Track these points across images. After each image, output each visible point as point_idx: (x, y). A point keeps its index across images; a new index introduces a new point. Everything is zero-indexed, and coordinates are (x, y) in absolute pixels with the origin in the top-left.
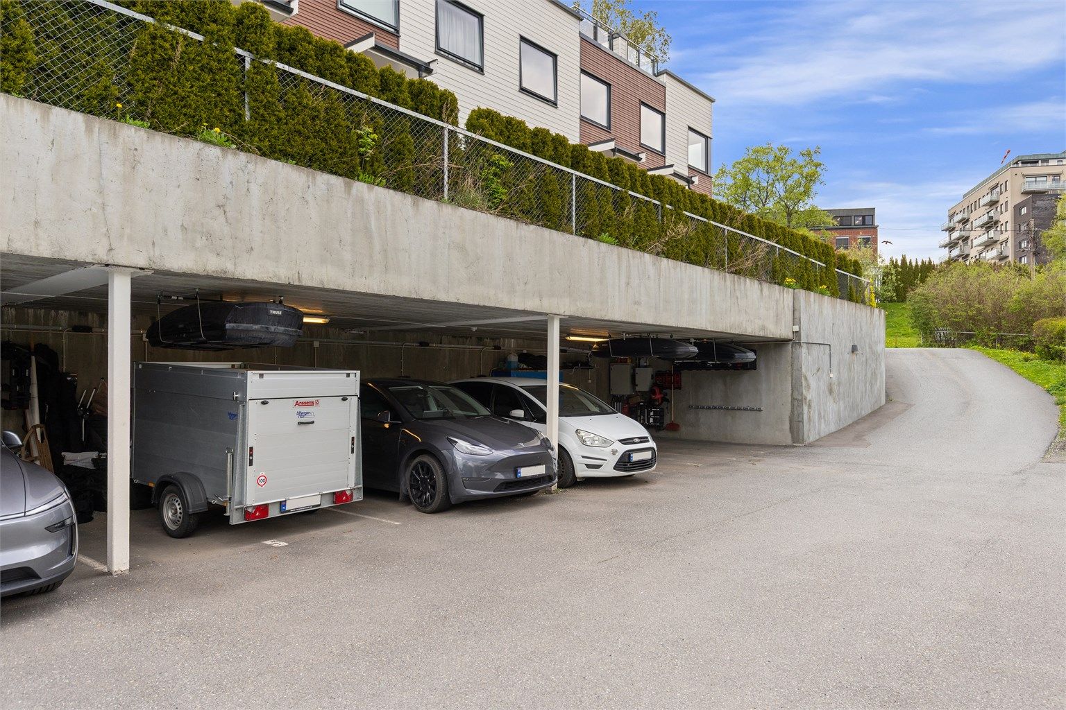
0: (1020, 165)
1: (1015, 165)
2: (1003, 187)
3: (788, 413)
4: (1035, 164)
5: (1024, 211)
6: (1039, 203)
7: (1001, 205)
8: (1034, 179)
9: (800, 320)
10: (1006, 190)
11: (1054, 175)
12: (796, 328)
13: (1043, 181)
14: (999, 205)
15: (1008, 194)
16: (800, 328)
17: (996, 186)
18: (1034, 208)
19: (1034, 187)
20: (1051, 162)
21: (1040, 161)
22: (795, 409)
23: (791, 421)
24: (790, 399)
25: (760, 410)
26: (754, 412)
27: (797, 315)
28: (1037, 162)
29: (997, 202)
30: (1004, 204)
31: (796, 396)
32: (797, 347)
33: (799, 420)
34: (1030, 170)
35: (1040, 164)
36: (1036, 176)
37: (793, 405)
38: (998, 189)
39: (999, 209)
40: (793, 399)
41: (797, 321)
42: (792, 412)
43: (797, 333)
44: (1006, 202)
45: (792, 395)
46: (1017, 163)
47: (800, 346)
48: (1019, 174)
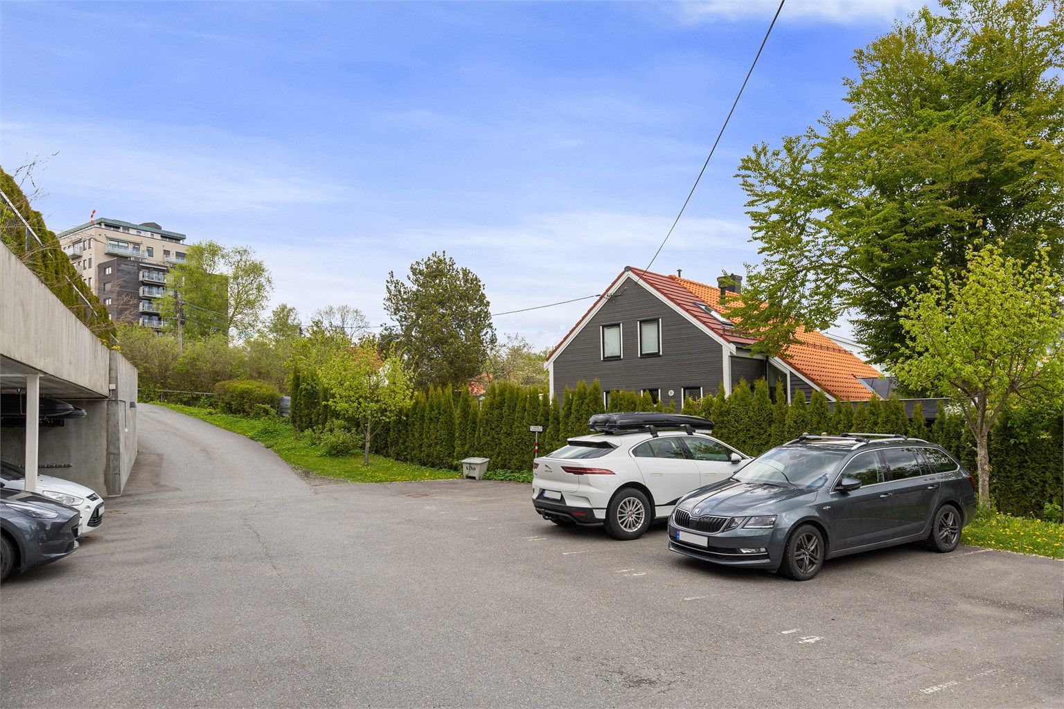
0: (103, 226)
1: (98, 226)
2: (86, 243)
3: (103, 467)
4: (117, 229)
5: (109, 271)
6: (123, 267)
7: (84, 261)
8: (117, 243)
9: (117, 379)
10: (90, 248)
11: (135, 244)
12: (113, 387)
13: (125, 247)
14: (82, 260)
15: (92, 251)
16: (117, 386)
17: (79, 241)
18: (118, 270)
19: (117, 251)
20: (132, 231)
21: (121, 228)
22: (111, 463)
23: (106, 474)
24: (105, 453)
25: (69, 466)
26: (60, 470)
27: (113, 375)
28: (119, 228)
29: (80, 257)
30: (87, 260)
31: (112, 450)
32: (114, 404)
33: (116, 472)
34: (112, 233)
35: (121, 230)
36: (118, 241)
37: (108, 460)
38: (81, 244)
39: (81, 264)
40: (109, 453)
41: (114, 380)
42: (108, 465)
43: (114, 392)
44: (90, 259)
45: (108, 448)
46: (100, 224)
47: (117, 403)
48: (103, 235)
